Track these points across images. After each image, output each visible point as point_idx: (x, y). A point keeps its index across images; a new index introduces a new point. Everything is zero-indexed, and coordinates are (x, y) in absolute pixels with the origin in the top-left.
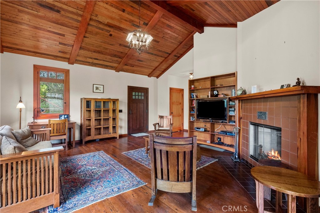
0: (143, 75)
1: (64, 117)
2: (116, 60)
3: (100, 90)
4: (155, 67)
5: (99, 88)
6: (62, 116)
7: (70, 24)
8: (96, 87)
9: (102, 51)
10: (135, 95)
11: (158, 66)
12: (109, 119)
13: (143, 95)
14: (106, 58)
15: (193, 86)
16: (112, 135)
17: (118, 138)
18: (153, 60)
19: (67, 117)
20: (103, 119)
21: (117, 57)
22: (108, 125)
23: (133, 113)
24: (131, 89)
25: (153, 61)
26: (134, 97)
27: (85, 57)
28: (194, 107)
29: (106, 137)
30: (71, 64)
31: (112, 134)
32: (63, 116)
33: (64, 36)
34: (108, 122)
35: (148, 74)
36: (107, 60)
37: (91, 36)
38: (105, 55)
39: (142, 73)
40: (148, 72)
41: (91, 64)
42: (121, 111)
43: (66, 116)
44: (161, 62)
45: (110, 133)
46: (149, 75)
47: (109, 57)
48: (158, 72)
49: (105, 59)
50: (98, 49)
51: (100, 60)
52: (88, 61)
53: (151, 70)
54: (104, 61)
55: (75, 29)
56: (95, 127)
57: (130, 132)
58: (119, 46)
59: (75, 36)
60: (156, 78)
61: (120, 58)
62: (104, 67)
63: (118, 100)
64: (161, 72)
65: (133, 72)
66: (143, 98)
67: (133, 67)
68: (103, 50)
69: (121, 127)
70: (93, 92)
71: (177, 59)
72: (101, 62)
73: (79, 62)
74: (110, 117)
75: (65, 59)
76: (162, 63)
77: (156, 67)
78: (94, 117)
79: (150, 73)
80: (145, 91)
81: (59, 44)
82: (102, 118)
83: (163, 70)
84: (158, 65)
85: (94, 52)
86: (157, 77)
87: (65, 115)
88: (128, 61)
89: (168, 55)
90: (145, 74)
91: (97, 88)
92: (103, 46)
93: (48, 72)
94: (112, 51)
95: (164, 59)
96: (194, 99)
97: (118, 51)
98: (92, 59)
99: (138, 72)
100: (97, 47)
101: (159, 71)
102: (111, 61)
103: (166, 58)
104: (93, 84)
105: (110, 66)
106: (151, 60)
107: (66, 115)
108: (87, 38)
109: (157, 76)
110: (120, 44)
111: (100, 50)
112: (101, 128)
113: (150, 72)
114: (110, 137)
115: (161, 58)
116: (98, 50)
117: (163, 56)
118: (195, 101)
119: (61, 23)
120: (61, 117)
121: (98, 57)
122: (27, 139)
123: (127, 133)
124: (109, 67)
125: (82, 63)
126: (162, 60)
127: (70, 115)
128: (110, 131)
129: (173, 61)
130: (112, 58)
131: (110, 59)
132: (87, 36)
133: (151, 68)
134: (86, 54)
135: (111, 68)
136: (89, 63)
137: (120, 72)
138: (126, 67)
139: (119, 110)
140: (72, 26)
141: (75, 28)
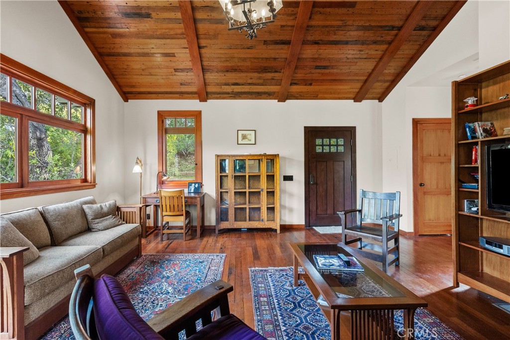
0: (339, 99)
1: (195, 186)
2: (270, 78)
3: (250, 140)
4: (368, 74)
5: (248, 137)
6: (191, 185)
7: (172, 32)
8: (242, 135)
9: (238, 67)
10: (323, 145)
11: (373, 70)
12: (259, 192)
13: (343, 144)
14: (251, 79)
15: (470, 101)
16: (267, 225)
17: (278, 231)
18: (356, 56)
19: (199, 187)
20: (249, 192)
21: (269, 72)
22: (259, 203)
23: (319, 182)
24: (312, 134)
25: (356, 60)
26: (319, 150)
27: (218, 84)
28: (478, 167)
29: (255, 227)
30: (203, 101)
31: (266, 223)
32: (193, 185)
33: (175, 56)
34: (259, 199)
35: (353, 96)
36: (254, 81)
37: (209, 41)
38: (246, 72)
39: (337, 96)
40: (351, 90)
41: (232, 95)
42: (289, 178)
43: (197, 186)
44: (379, 56)
45: (263, 220)
46: (358, 98)
47: (256, 75)
48: (379, 87)
49: (250, 81)
50: (230, 65)
51: (243, 85)
52: (225, 91)
53: (359, 85)
54: (250, 84)
55: (182, 39)
56: (236, 207)
57: (311, 222)
58: (265, 47)
59: (187, 51)
60: (377, 101)
61: (276, 72)
62: (254, 96)
63: (277, 156)
64: (387, 84)
65: (315, 96)
66: (341, 149)
67: (311, 84)
68: (239, 64)
69: (291, 210)
70: (238, 144)
71: (429, 36)
72: (246, 89)
73: (213, 96)
74: (262, 190)
75: (194, 95)
76: (381, 59)
77: (370, 75)
78: (233, 187)
79: (358, 92)
80: (348, 134)
81: (175, 71)
82: (247, 190)
83: (390, 78)
84: (372, 67)
85: (227, 71)
86: (381, 99)
87: (195, 183)
88: (295, 75)
89: (395, 32)
90: (346, 96)
91: (244, 137)
92: (236, 55)
93: (176, 118)
94: (255, 61)
95: (385, 47)
96: (476, 143)
97: (267, 58)
98: (229, 85)
99: (325, 96)
100: (227, 61)
101: (379, 84)
102: (261, 81)
103: (390, 43)
104: (238, 131)
105: (265, 93)
106: (348, 59)
107: (197, 183)
108: (206, 48)
109: (379, 96)
110: (265, 41)
111: (233, 64)
112: (246, 208)
113: (357, 90)
114: (262, 227)
115: (377, 47)
116: (231, 67)
117: (379, 39)
118: (479, 148)
119: (161, 34)
120: (190, 187)
121: (236, 79)
122: (101, 219)
123: (304, 223)
124: (263, 96)
125: (218, 96)
126: (380, 53)
127: (203, 183)
128: (262, 216)
129: (417, 47)
130: (260, 75)
131: (260, 78)
132: (204, 45)
133: (357, 78)
134: (217, 79)
135: (269, 95)
136: (228, 93)
137: (288, 101)
138: (295, 89)
139: (284, 176)
140: (177, 34)
141: (182, 36)
